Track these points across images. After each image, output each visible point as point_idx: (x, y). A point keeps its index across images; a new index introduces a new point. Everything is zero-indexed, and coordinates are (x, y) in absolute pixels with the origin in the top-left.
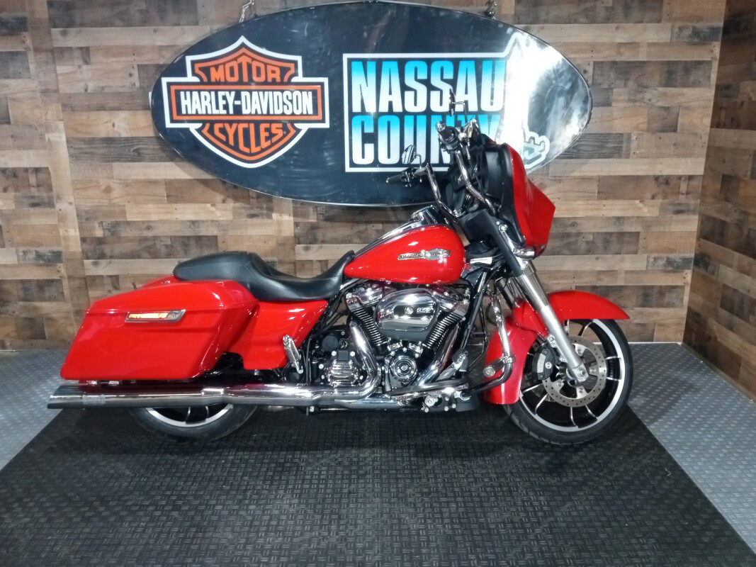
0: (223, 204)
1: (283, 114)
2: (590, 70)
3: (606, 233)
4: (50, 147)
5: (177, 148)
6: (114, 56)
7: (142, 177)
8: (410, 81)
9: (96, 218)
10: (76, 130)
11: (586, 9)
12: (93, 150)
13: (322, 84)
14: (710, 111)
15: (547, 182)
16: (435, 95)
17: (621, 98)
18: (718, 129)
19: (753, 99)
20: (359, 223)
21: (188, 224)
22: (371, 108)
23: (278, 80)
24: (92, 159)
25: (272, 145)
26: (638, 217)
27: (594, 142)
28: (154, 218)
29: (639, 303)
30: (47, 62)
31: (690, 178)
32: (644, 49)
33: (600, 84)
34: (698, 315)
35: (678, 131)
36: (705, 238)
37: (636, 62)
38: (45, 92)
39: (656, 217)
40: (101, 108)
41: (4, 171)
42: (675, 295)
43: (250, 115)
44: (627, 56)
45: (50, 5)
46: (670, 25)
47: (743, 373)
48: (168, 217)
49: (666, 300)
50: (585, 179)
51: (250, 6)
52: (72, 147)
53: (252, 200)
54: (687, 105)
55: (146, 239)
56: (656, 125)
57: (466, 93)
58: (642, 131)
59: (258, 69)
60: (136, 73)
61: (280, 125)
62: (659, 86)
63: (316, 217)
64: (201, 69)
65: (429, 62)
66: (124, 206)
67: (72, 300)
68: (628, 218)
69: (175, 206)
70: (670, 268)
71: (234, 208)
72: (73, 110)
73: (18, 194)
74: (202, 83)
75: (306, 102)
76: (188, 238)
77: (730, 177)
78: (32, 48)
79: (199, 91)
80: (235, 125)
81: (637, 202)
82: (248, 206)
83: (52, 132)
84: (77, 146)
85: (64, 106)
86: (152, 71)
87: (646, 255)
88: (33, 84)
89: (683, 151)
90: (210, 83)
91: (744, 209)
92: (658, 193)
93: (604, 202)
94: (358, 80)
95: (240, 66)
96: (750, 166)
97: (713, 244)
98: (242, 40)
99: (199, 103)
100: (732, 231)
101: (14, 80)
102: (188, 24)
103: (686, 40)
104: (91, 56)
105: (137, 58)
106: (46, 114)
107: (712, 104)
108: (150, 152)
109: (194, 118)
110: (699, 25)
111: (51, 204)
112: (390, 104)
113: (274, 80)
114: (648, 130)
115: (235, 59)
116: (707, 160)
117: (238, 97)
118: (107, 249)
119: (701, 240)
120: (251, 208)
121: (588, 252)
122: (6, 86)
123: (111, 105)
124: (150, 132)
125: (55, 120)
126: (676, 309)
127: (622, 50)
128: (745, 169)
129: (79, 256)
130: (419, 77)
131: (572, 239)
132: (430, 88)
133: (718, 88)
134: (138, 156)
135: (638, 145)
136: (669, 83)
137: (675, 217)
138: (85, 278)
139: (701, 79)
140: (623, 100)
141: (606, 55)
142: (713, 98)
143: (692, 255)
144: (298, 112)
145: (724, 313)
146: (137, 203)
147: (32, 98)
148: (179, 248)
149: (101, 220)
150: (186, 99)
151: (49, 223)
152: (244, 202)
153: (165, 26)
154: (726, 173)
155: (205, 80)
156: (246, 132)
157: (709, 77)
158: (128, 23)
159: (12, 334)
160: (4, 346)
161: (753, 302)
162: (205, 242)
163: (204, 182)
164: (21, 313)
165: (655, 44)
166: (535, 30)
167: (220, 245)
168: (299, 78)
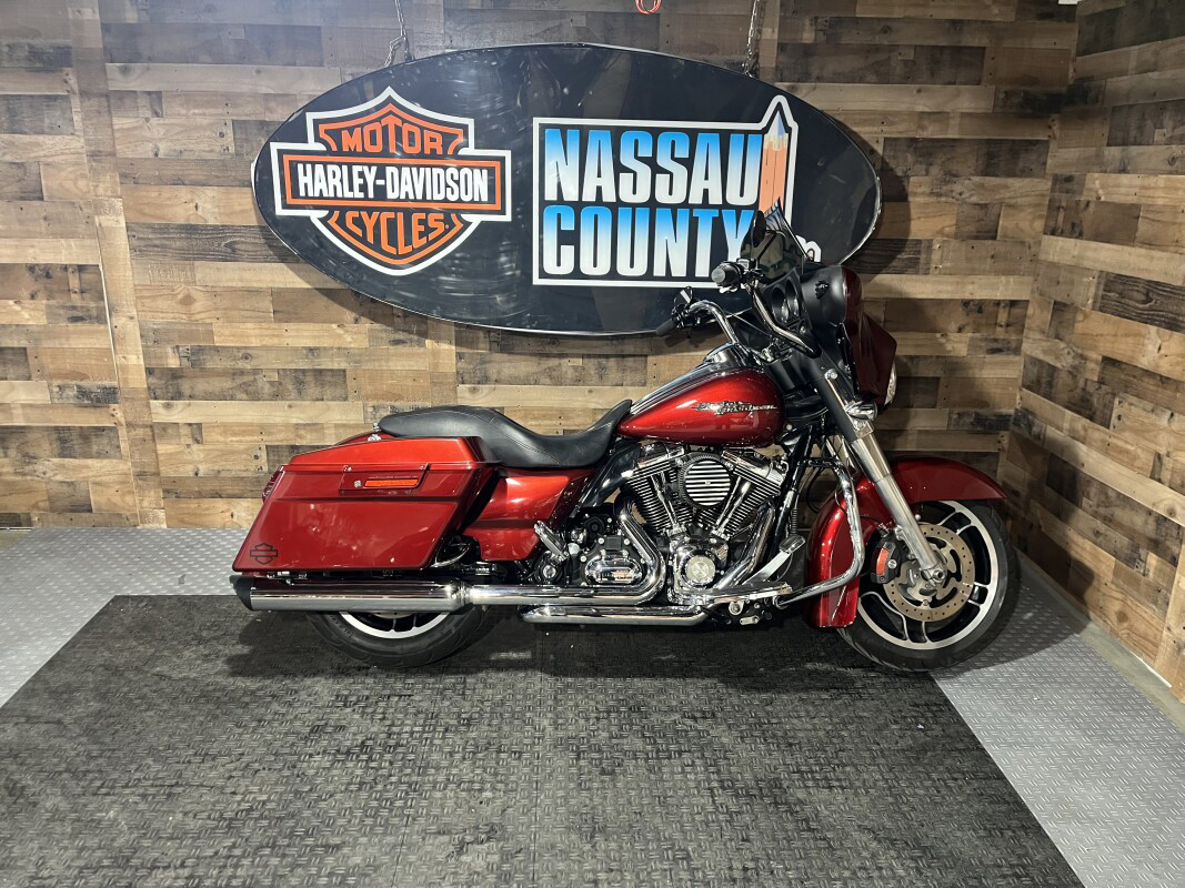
0: (354, 325)
1: (446, 200)
2: (879, 149)
4: (100, 235)
5: (290, 244)
6: (197, 106)
7: (240, 284)
8: (627, 159)
9: (169, 341)
10: (144, 214)
11: (876, 62)
12: (166, 242)
13: (502, 160)
14: (1045, 213)
16: (662, 179)
17: (921, 190)
18: (1052, 237)
19: (1103, 199)
20: (548, 356)
21: (304, 352)
22: (571, 194)
23: (440, 152)
24: (165, 256)
25: (429, 243)
26: (938, 357)
27: (881, 250)
28: (255, 342)
30: (99, 112)
31: (1013, 303)
32: (955, 122)
35: (998, 238)
36: (1029, 388)
37: (944, 140)
38: (94, 155)
39: (963, 357)
40: (179, 181)
41: (31, 268)
42: (985, 466)
43: (398, 200)
44: (931, 131)
45: (106, 28)
46: (993, 87)
47: (1072, 577)
48: (275, 341)
51: (399, 44)
52: (133, 236)
53: (396, 320)
54: (1014, 201)
55: (242, 373)
56: (973, 229)
57: (706, 178)
58: (947, 236)
59: (411, 134)
60: (229, 132)
61: (441, 216)
62: (974, 175)
63: (488, 346)
64: (326, 132)
65: (655, 132)
66: (211, 324)
67: (132, 457)
68: (925, 357)
69: (285, 326)
70: (979, 429)
71: (371, 330)
72: (136, 183)
73: (52, 302)
74: (329, 152)
75: (479, 184)
76: (304, 371)
77: (1065, 305)
78: (76, 88)
79: (325, 164)
80: (376, 214)
81: (938, 335)
82: (390, 328)
83: (105, 213)
84: (141, 236)
85: (124, 176)
86: (254, 131)
87: (947, 410)
88: (78, 144)
89: (1004, 266)
91: (1080, 351)
92: (967, 324)
94: (554, 156)
95: (385, 129)
96: (1092, 290)
97: (1038, 396)
98: (389, 92)
99: (323, 181)
100: (1063, 379)
101: (50, 137)
102: (307, 64)
103: (1015, 110)
104: (164, 105)
105: (231, 111)
106: (96, 187)
107: (1046, 201)
108: (250, 248)
109: (319, 202)
110: (1028, 89)
111: (100, 319)
112: (599, 189)
113: (433, 151)
114: (956, 236)
115: (379, 120)
116: (1035, 280)
117: (381, 174)
118: (185, 386)
119: (1025, 390)
120: (397, 330)
122: (38, 144)
123: (193, 177)
124: (252, 220)
125: (110, 197)
127: (926, 123)
128: (1086, 292)
129: (144, 395)
130: (640, 154)
132: (656, 170)
133: (1056, 179)
134: (231, 254)
135: (942, 256)
136: (987, 171)
137: (989, 358)
138: (152, 426)
139: (1033, 167)
141: (901, 130)
142: (1048, 193)
143: (1011, 411)
144: (466, 199)
145: (1050, 493)
146: (230, 320)
147: (76, 164)
148: (290, 387)
149: (177, 343)
150: (305, 174)
151: (99, 346)
152: (385, 324)
153: (273, 64)
154: (1059, 299)
155: (334, 148)
156: (392, 224)
157: (1045, 164)
158: (219, 59)
159: (42, 504)
160: (29, 523)
161: (1090, 480)
162: (329, 378)
163: (328, 293)
164: (55, 475)
165: (970, 115)
166: (804, 91)
167: (350, 383)
168: (470, 151)
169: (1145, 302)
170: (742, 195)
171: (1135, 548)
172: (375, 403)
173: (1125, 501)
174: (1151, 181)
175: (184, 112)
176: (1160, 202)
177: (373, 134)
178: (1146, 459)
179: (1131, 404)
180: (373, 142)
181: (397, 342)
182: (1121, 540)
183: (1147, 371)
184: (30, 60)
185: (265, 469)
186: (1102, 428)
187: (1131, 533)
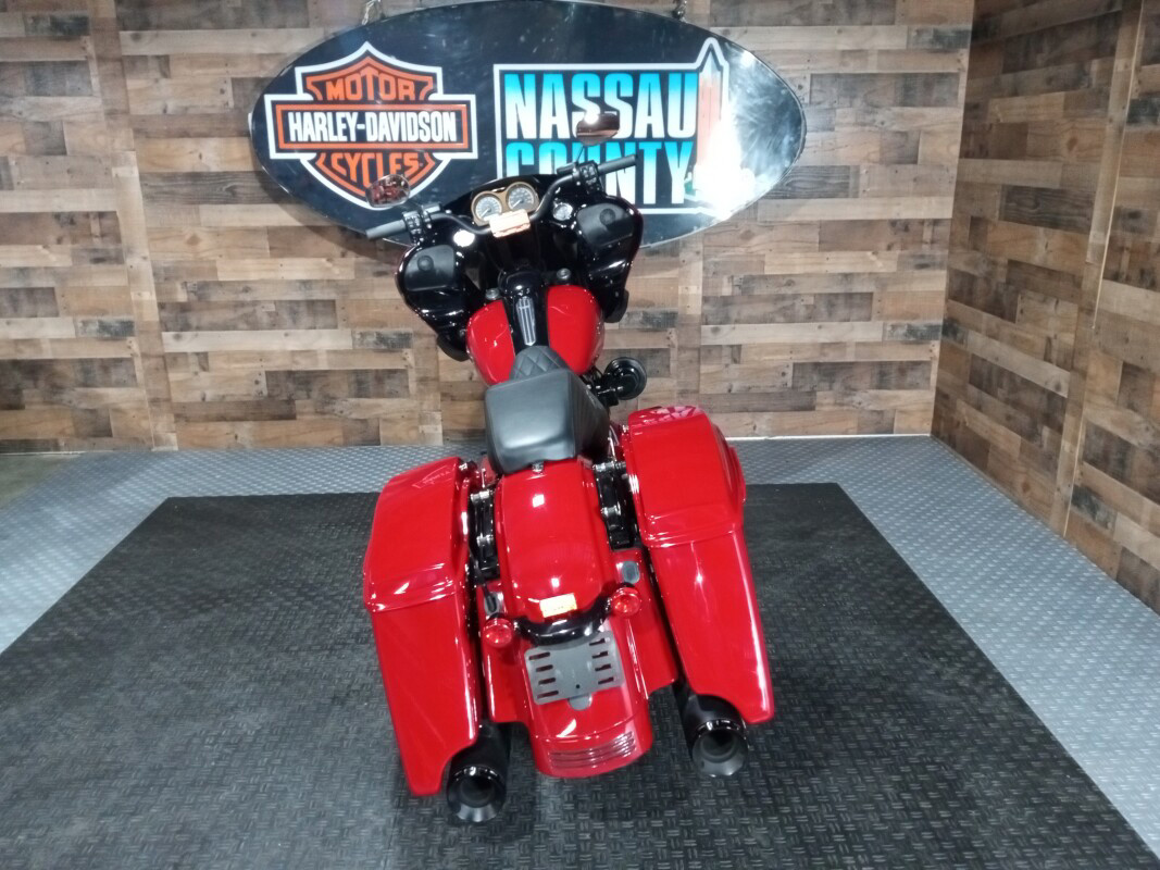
0: (343, 259)
1: (419, 141)
2: (807, 85)
3: (831, 294)
4: (118, 185)
5: (286, 186)
6: (201, 67)
7: (238, 224)
8: (578, 99)
9: (177, 278)
10: (153, 164)
11: (801, 8)
12: (174, 189)
13: (468, 103)
14: (959, 139)
15: (755, 230)
17: (846, 120)
18: (966, 160)
19: (1002, 121)
21: (298, 284)
22: (529, 133)
23: (412, 98)
24: (173, 201)
26: (870, 274)
27: (814, 177)
28: (253, 277)
29: (875, 383)
30: (114, 75)
31: (936, 222)
32: (873, 59)
33: (819, 103)
34: (946, 397)
35: (919, 161)
36: (954, 298)
37: (864, 75)
38: (111, 114)
39: (894, 273)
40: (185, 134)
41: (57, 216)
42: (918, 374)
43: (377, 142)
44: (852, 67)
46: (905, 27)
47: (991, 462)
48: (271, 275)
49: (909, 379)
50: (801, 224)
51: (375, 4)
52: (146, 185)
53: (379, 253)
54: (929, 129)
55: (242, 304)
56: (893, 155)
57: (649, 114)
58: (874, 162)
59: (387, 84)
60: (229, 88)
61: (415, 156)
62: (893, 105)
64: (314, 84)
65: (602, 75)
66: (214, 261)
67: (146, 385)
68: (859, 274)
69: (280, 261)
70: (912, 339)
71: (357, 264)
72: (148, 136)
73: (76, 246)
74: (316, 101)
75: (447, 126)
76: (297, 302)
77: (979, 219)
78: (94, 55)
79: (312, 112)
80: (357, 156)
81: (869, 253)
82: (374, 261)
83: (121, 165)
84: (152, 184)
85: (137, 132)
86: (250, 86)
87: (881, 323)
88: (96, 104)
89: (924, 188)
90: (325, 101)
91: (992, 258)
92: (895, 242)
93: (827, 254)
94: (513, 96)
95: (364, 80)
96: (998, 202)
97: (962, 305)
98: (367, 47)
99: (311, 127)
100: (980, 286)
101: (71, 98)
102: (295, 26)
103: (927, 46)
104: (172, 67)
105: (231, 70)
106: (113, 141)
107: (960, 129)
108: (248, 191)
109: (307, 147)
110: (943, 28)
111: (118, 259)
112: (554, 128)
113: (407, 97)
114: (881, 162)
115: (358, 71)
116: (956, 200)
117: (361, 120)
118: (193, 319)
119: (951, 302)
120: (379, 264)
121: (809, 318)
122: (59, 105)
123: (197, 130)
124: (248, 166)
125: (125, 150)
126: (922, 391)
127: (847, 59)
128: (993, 206)
129: (156, 328)
130: (590, 94)
131: (787, 303)
132: (604, 108)
133: (967, 107)
134: (232, 197)
135: (869, 179)
136: (906, 100)
137: (917, 273)
138: (163, 357)
139: (946, 97)
140: (848, 124)
141: (826, 66)
142: (961, 121)
143: (940, 322)
144: (437, 139)
145: (973, 390)
146: (231, 257)
147: (94, 122)
148: (285, 316)
149: (185, 279)
150: (295, 121)
151: (117, 284)
152: (367, 255)
153: (266, 27)
154: (975, 214)
155: (320, 97)
156: (372, 164)
157: (956, 94)
158: (220, 25)
159: (68, 431)
160: (57, 447)
161: (1002, 372)
162: (320, 308)
163: (317, 230)
164: (80, 403)
165: (888, 52)
166: (736, 35)
167: (340, 312)
168: (439, 96)
169: (1034, 207)
170: (682, 128)
171: (1034, 425)
172: (362, 330)
173: (1027, 384)
174: (1035, 100)
175: (188, 71)
176: (1042, 118)
177: (353, 85)
178: (1041, 344)
179: (1030, 298)
180: (354, 90)
181: (380, 274)
182: (1023, 419)
183: (1039, 268)
184: (51, 29)
185: (265, 393)
186: (1010, 323)
187: (1030, 412)
